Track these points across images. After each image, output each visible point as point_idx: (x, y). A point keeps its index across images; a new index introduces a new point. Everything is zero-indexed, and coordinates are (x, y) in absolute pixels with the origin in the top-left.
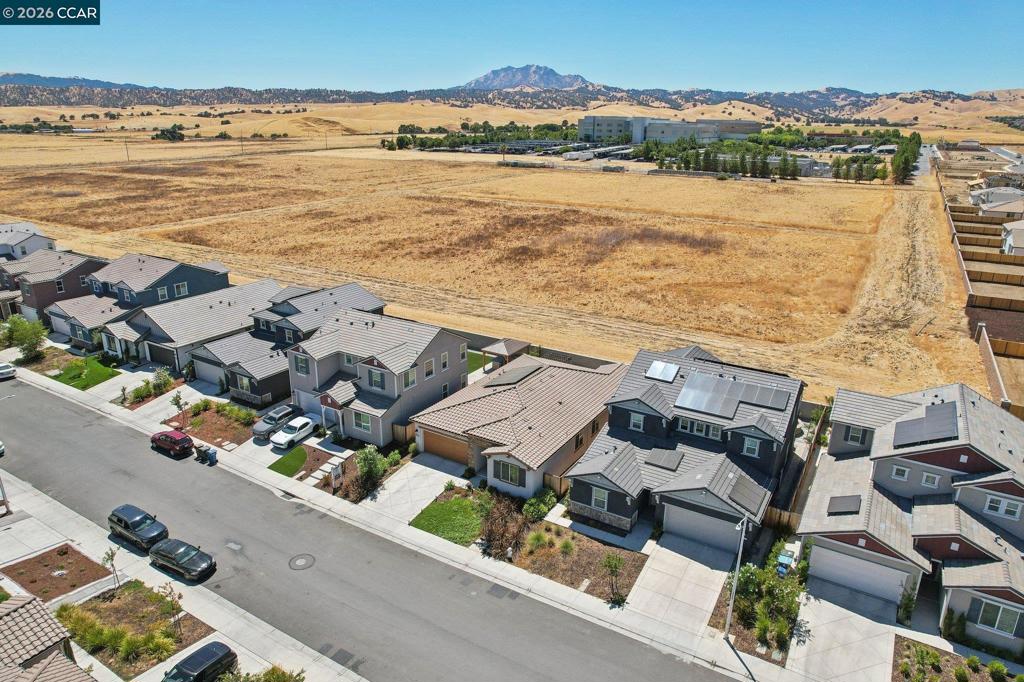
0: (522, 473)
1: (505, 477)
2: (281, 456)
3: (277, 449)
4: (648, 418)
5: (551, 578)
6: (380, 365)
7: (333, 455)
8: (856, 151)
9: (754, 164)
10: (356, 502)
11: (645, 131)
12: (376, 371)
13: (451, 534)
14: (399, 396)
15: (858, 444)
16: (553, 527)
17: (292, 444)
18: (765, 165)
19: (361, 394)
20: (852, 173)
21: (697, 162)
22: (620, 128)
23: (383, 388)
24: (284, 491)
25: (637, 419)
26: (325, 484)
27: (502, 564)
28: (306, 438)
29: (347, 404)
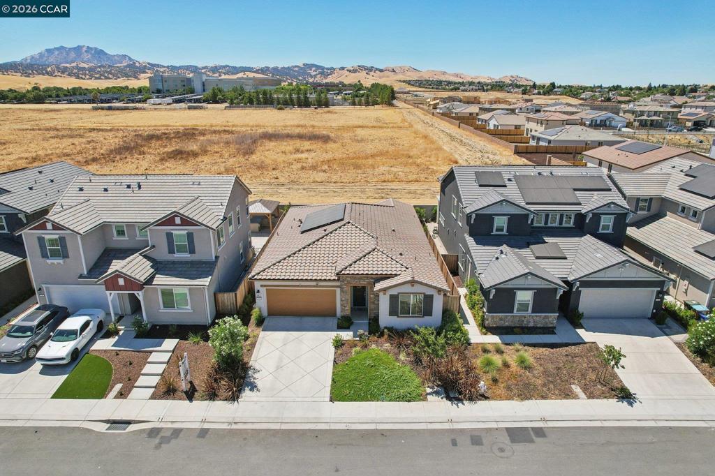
0: (429, 299)
1: (406, 311)
2: (65, 377)
3: (51, 368)
4: (513, 219)
5: (543, 398)
6: (186, 222)
7: (151, 352)
8: (346, 94)
9: (299, 98)
10: (234, 398)
11: (204, 85)
12: (180, 232)
13: (395, 393)
14: (217, 257)
15: (645, 212)
16: (490, 347)
17: (75, 355)
18: (306, 98)
19: (160, 267)
20: (363, 101)
21: (258, 100)
22: (183, 83)
23: (192, 251)
24: (107, 421)
25: (501, 222)
26: (167, 390)
27: (482, 404)
28: (92, 341)
29: (149, 281)
